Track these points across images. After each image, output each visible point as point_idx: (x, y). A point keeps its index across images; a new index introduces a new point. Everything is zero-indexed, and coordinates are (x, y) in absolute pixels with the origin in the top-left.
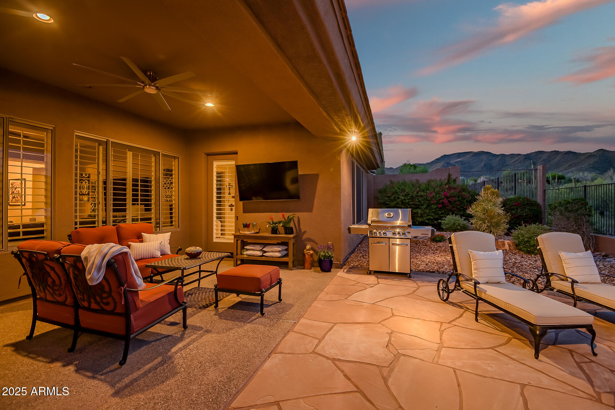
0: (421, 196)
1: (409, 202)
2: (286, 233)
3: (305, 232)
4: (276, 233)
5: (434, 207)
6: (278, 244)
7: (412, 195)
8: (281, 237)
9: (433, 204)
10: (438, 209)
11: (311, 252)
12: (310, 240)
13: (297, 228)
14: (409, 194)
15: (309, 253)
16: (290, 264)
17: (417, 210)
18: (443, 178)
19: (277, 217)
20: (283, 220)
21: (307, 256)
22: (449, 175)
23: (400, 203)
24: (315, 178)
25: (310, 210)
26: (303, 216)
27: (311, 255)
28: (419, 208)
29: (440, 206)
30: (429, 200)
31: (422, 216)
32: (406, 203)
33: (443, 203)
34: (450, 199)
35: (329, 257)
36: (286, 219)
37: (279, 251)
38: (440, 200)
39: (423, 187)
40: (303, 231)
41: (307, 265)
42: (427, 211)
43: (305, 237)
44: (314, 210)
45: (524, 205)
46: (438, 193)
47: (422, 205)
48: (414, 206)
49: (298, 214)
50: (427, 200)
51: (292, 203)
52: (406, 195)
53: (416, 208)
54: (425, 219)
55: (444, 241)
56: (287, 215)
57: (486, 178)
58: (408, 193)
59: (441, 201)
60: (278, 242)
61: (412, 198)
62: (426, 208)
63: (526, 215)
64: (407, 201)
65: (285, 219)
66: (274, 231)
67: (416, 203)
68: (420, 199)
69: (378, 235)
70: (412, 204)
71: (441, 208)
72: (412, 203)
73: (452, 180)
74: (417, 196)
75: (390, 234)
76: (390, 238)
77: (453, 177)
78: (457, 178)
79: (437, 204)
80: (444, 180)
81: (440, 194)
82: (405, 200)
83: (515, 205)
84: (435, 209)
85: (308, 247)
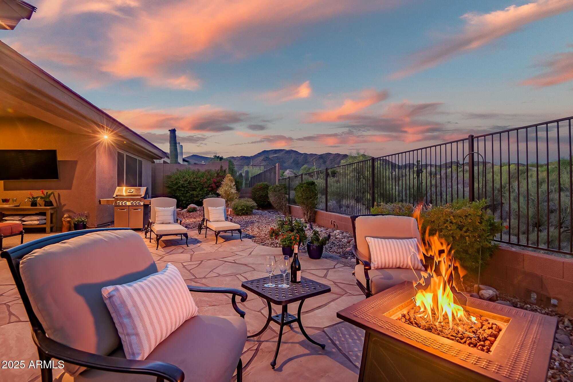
0: (197, 182)
1: (187, 186)
2: (45, 206)
3: (65, 205)
4: (36, 206)
5: (206, 189)
6: (36, 214)
7: (190, 181)
8: (39, 209)
9: (205, 187)
10: (208, 191)
11: (68, 219)
12: (68, 211)
13: (58, 202)
14: (188, 180)
15: (66, 220)
16: (48, 229)
17: (193, 192)
18: (217, 169)
19: (37, 193)
20: (42, 195)
21: (64, 223)
22: (221, 167)
23: (181, 187)
24: (73, 163)
25: (69, 188)
26: (63, 193)
27: (69, 222)
28: (196, 191)
29: (209, 189)
30: (202, 185)
31: (197, 197)
32: (185, 187)
33: (212, 187)
34: (217, 184)
35: (82, 221)
37: (38, 220)
38: (210, 184)
39: (200, 174)
40: (63, 204)
42: (201, 193)
43: (64, 209)
44: (73, 188)
45: (264, 188)
46: (210, 179)
47: (197, 188)
48: (191, 189)
49: (56, 192)
50: (201, 185)
51: (52, 182)
52: (186, 181)
53: (193, 191)
54: (199, 198)
55: (195, 211)
56: (45, 192)
58: (187, 179)
59: (211, 185)
60: (37, 212)
61: (190, 183)
62: (200, 190)
63: (265, 195)
64: (186, 185)
65: (44, 194)
66: (34, 204)
67: (192, 187)
68: (195, 184)
69: (121, 204)
70: (190, 188)
71: (211, 190)
72: (189, 186)
73: (223, 170)
74: (194, 181)
75: (128, 204)
76: (129, 206)
77: (224, 169)
78: (226, 169)
79: (208, 187)
80: (218, 170)
81: (211, 180)
82: (184, 184)
83: (259, 189)
84: (206, 191)
85: (65, 216)
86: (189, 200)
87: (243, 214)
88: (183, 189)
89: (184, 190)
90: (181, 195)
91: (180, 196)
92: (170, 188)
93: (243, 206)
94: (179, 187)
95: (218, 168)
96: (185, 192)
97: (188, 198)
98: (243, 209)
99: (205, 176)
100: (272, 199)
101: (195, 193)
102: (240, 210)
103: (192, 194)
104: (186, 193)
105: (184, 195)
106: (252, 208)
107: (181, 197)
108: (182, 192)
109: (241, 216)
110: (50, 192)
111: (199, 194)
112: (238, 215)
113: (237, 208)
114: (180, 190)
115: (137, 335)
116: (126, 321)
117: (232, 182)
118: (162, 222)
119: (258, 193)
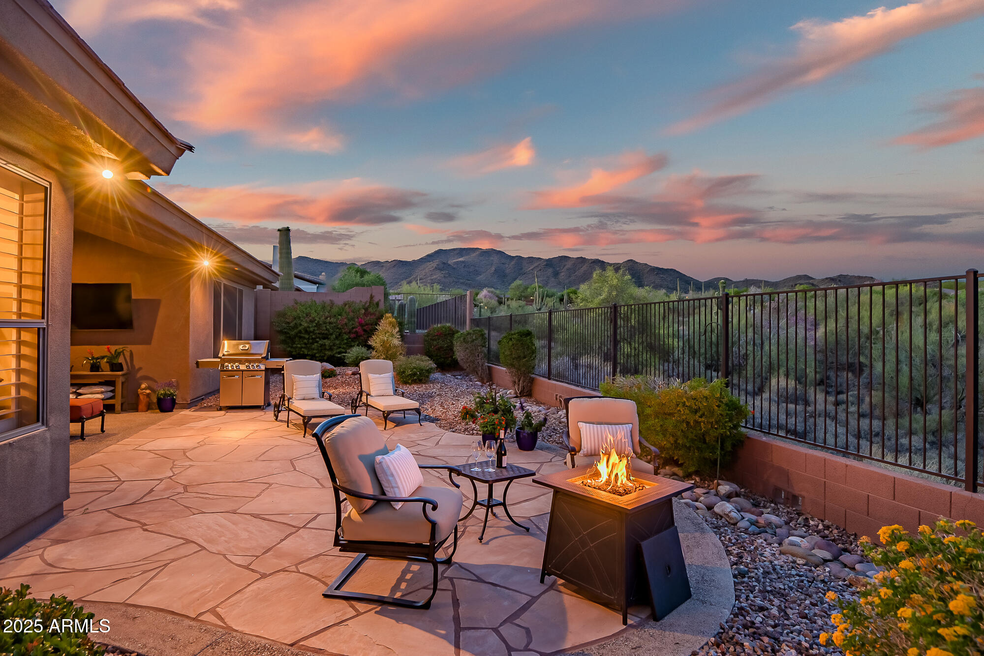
0: (330, 323)
1: (314, 330)
2: (112, 370)
3: (140, 369)
4: (97, 371)
5: (346, 337)
6: (100, 384)
7: (318, 322)
8: (104, 375)
9: (345, 333)
10: (350, 340)
11: (148, 391)
12: (146, 378)
13: (129, 364)
14: (316, 320)
15: (144, 393)
16: (118, 407)
17: (324, 341)
18: (364, 300)
19: (100, 351)
20: (108, 354)
21: (141, 397)
22: (372, 297)
23: (303, 332)
24: (154, 305)
25: (147, 341)
26: (137, 349)
27: (148, 395)
28: (328, 338)
29: (352, 336)
30: (340, 329)
31: (331, 349)
32: (311, 332)
33: (356, 332)
34: (365, 328)
35: (170, 395)
36: (113, 353)
37: (102, 393)
38: (353, 328)
39: (335, 310)
40: (137, 367)
41: (142, 406)
42: (338, 342)
43: (139, 375)
44: (154, 342)
45: (445, 335)
46: (353, 319)
47: (331, 334)
48: (321, 336)
49: (130, 347)
50: (338, 328)
51: (122, 334)
52: (312, 321)
53: (324, 339)
54: (335, 352)
56: (113, 348)
57: (489, 292)
58: (313, 318)
59: (354, 330)
60: (101, 381)
61: (318, 325)
62: (337, 338)
63: (447, 346)
64: (311, 329)
65: (111, 353)
66: (95, 367)
67: (323, 332)
68: (328, 327)
69: (230, 368)
70: (319, 334)
71: (355, 338)
72: (317, 332)
73: (375, 303)
74: (325, 323)
75: (243, 367)
76: (243, 371)
77: (376, 300)
78: (380, 300)
79: (350, 332)
80: (366, 303)
81: (354, 321)
82: (309, 327)
83: (437, 335)
84: (347, 339)
85: (143, 386)
86: (317, 355)
87: (415, 382)
88: (307, 336)
89: (309, 339)
90: (303, 346)
91: (302, 347)
92: (286, 333)
93: (415, 368)
94: (300, 332)
95: (366, 299)
96: (311, 341)
97: (315, 351)
98: (415, 374)
99: (344, 315)
100: (460, 354)
101: (327, 342)
102: (410, 375)
103: (322, 345)
104: (313, 343)
105: (308, 345)
106: (429, 371)
107: (303, 349)
108: (306, 341)
109: (410, 384)
110: (119, 348)
111: (334, 345)
112: (406, 383)
113: (404, 372)
114: (300, 337)
117: (395, 328)
118: (302, 397)
119: (435, 343)
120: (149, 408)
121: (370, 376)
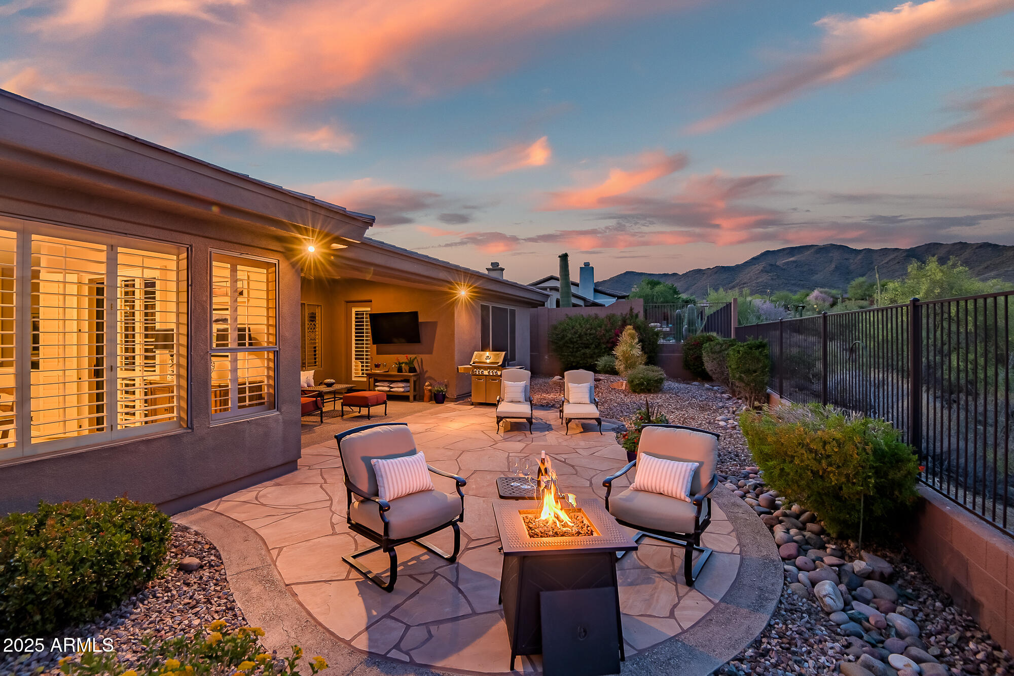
0: (590, 334)
1: (577, 340)
2: (409, 372)
3: (427, 371)
4: (402, 372)
5: (604, 346)
6: (402, 381)
7: (581, 333)
8: (403, 375)
9: (603, 343)
10: (608, 349)
11: (429, 388)
12: (430, 378)
13: (421, 368)
14: (579, 332)
15: (427, 389)
16: (411, 398)
18: (624, 313)
19: (403, 358)
20: (406, 361)
21: (426, 392)
22: (631, 310)
23: (569, 342)
24: (434, 325)
25: (430, 352)
26: (425, 357)
27: (430, 390)
29: (609, 345)
30: (599, 339)
35: (442, 391)
36: (410, 360)
37: (403, 387)
38: (610, 338)
39: (596, 323)
40: (425, 370)
41: (426, 398)
42: (596, 351)
43: (426, 375)
44: (434, 352)
46: (610, 330)
47: (592, 344)
48: (582, 346)
49: (421, 356)
50: (597, 339)
51: (415, 347)
52: (575, 333)
53: (586, 348)
56: (410, 356)
58: (577, 330)
59: (611, 340)
60: (402, 379)
61: (580, 336)
62: (596, 347)
63: (698, 357)
64: (575, 340)
65: (408, 359)
66: (400, 370)
67: (584, 342)
68: (588, 338)
69: (478, 373)
70: (581, 344)
72: (580, 342)
73: (634, 315)
74: (586, 334)
75: (486, 373)
76: (486, 375)
77: (635, 312)
78: (639, 312)
79: (608, 342)
80: (626, 315)
81: (611, 332)
82: (573, 338)
83: (694, 345)
84: (605, 348)
85: (427, 384)
86: (581, 362)
87: (642, 391)
88: (572, 346)
89: (573, 348)
90: (570, 354)
91: (568, 355)
92: (557, 343)
93: (642, 378)
94: (566, 342)
95: (626, 311)
96: (575, 350)
97: (579, 359)
98: (642, 384)
99: (603, 326)
100: (709, 365)
101: (588, 351)
102: (637, 384)
103: (584, 354)
104: (577, 352)
105: (574, 354)
106: (660, 381)
107: (570, 357)
108: (571, 350)
109: (639, 393)
110: (413, 356)
111: (594, 353)
112: (635, 392)
113: (632, 381)
114: (568, 347)
115: (384, 487)
116: (380, 479)
117: (634, 339)
118: (510, 400)
119: (691, 352)
120: (430, 400)
121: (570, 385)
